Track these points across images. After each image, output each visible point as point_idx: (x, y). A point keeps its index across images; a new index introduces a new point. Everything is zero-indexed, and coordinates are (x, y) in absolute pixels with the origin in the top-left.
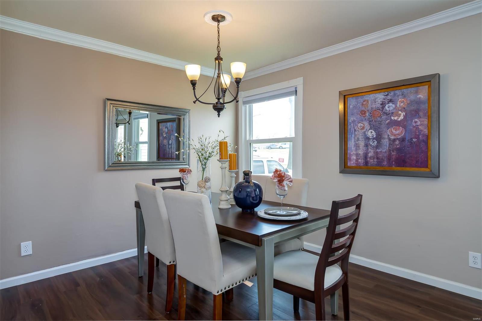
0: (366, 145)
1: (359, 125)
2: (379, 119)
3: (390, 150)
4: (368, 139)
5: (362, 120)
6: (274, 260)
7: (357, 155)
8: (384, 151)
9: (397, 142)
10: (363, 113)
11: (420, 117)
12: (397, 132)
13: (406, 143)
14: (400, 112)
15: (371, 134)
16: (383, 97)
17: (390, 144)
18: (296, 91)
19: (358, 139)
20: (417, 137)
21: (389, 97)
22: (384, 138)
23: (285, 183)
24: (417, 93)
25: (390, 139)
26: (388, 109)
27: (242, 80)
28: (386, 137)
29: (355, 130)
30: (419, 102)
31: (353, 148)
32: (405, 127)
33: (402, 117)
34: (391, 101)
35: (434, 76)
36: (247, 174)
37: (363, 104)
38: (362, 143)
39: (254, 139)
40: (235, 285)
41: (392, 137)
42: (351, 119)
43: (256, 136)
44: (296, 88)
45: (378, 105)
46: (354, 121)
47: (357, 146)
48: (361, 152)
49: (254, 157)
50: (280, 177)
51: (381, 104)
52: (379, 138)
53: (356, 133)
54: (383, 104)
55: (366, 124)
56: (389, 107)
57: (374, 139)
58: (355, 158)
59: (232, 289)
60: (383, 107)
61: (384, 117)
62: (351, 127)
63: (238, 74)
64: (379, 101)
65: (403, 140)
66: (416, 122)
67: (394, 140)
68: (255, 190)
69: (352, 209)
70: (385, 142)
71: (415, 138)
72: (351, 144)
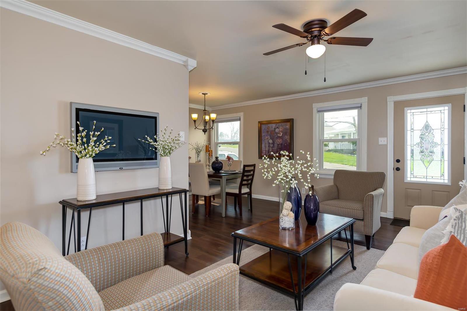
0: (269, 146)
1: (266, 137)
2: (273, 135)
3: (277, 149)
4: (269, 143)
5: (267, 135)
6: (227, 185)
7: (265, 151)
8: (275, 149)
9: (280, 145)
10: (268, 132)
11: (287, 135)
12: (280, 141)
13: (283, 146)
14: (281, 133)
15: (271, 141)
16: (275, 126)
17: (277, 146)
18: (240, 119)
19: (266, 144)
20: (286, 143)
21: (277, 126)
22: (275, 144)
23: (231, 160)
24: (286, 125)
25: (277, 144)
26: (276, 131)
27: (215, 121)
28: (276, 143)
29: (265, 139)
30: (286, 129)
31: (264, 148)
32: (282, 139)
33: (281, 135)
34: (277, 128)
35: (291, 119)
36: (217, 158)
37: (267, 128)
38: (267, 145)
39: (219, 142)
40: (212, 195)
41: (278, 143)
42: (263, 134)
43: (221, 139)
44: (240, 117)
45: (273, 129)
46: (264, 136)
47: (265, 147)
48: (267, 149)
49: (219, 152)
50: (229, 158)
51: (274, 129)
52: (273, 143)
53: (265, 141)
54: (275, 129)
55: (269, 137)
56: (277, 130)
57: (272, 143)
58: (265, 152)
59: (211, 196)
60: (275, 130)
61: (275, 134)
62: (263, 138)
63: (213, 118)
64: (274, 127)
65: (282, 144)
66: (286, 137)
67: (279, 144)
68: (220, 164)
69: (252, 168)
70: (276, 145)
71: (286, 144)
72: (263, 146)
